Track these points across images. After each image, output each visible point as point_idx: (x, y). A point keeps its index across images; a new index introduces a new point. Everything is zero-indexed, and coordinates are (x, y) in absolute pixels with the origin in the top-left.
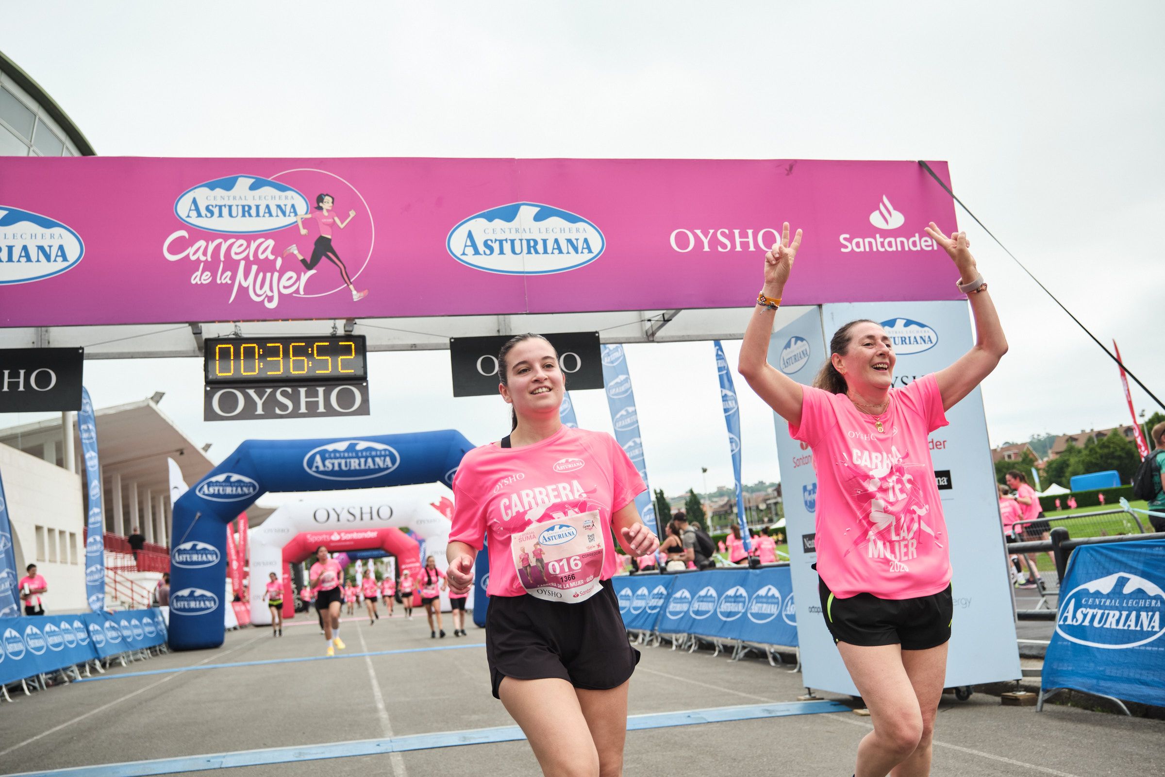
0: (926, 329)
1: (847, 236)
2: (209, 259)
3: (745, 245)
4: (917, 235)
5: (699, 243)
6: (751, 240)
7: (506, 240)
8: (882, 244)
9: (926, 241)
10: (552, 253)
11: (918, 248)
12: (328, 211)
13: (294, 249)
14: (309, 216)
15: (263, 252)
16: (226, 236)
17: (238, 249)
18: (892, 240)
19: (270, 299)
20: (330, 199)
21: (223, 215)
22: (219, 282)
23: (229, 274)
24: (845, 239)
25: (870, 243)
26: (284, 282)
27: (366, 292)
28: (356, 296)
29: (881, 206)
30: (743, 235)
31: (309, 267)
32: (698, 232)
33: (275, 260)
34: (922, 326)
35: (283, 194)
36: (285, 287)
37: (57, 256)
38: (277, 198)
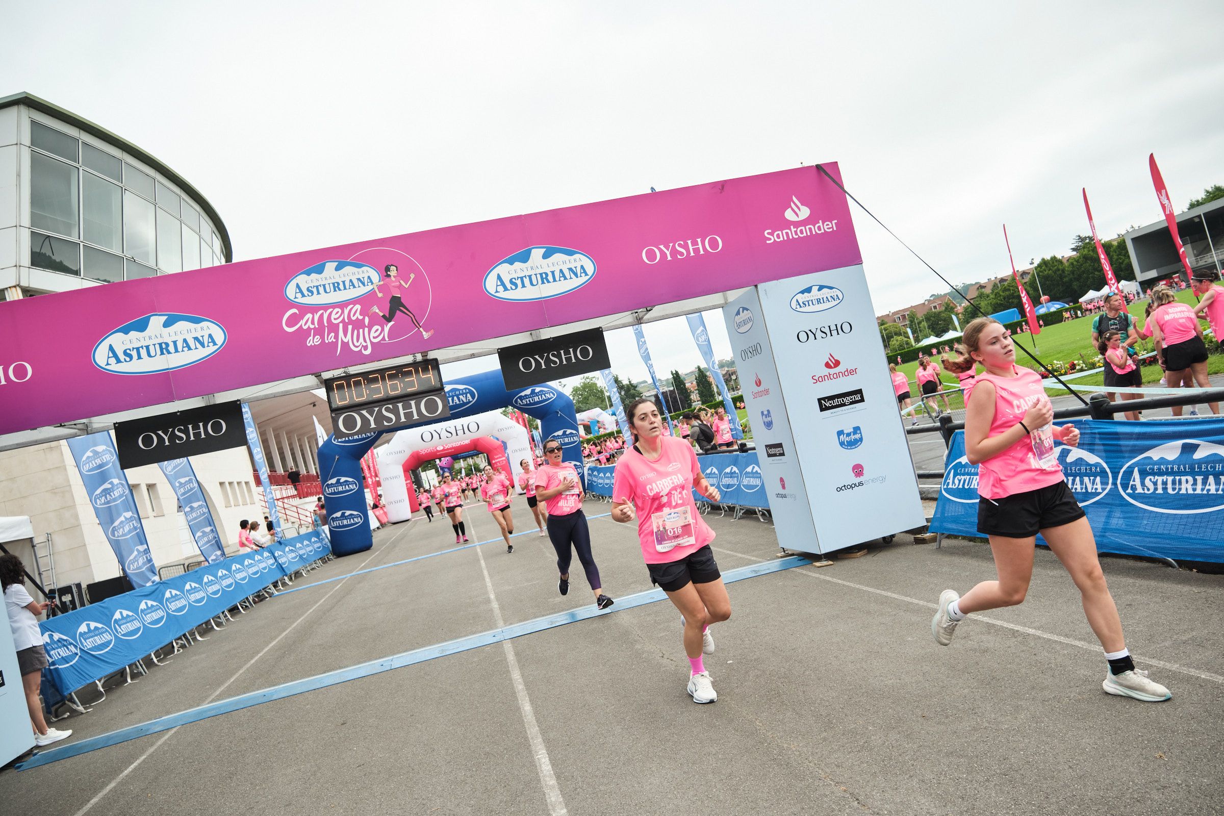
0: (834, 290)
1: (770, 231)
2: (317, 326)
3: (696, 251)
4: (820, 221)
5: (663, 254)
6: (700, 246)
7: (525, 276)
8: (796, 233)
9: (828, 225)
10: (560, 280)
11: (823, 231)
12: (394, 277)
13: (376, 309)
14: (382, 283)
15: (354, 315)
16: (325, 307)
17: (336, 315)
18: (803, 228)
19: (366, 348)
20: (395, 268)
21: (320, 292)
22: (327, 342)
23: (333, 334)
24: (768, 234)
25: (787, 233)
26: (373, 334)
27: (432, 331)
28: (426, 335)
29: (792, 205)
30: (695, 243)
31: (389, 320)
32: (662, 247)
33: (364, 318)
34: (831, 288)
35: (360, 270)
36: (374, 338)
37: (208, 343)
38: (356, 273)
